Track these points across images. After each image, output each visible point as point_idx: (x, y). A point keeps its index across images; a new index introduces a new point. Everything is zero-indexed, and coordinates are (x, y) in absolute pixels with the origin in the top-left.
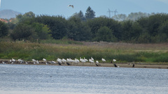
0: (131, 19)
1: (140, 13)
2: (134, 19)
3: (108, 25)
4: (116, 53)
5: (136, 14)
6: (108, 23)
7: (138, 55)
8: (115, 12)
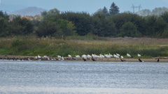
0: (155, 14)
1: (164, 8)
2: (158, 14)
3: (132, 21)
4: (140, 49)
5: (160, 9)
6: (133, 18)
7: (162, 49)
8: (139, 7)
